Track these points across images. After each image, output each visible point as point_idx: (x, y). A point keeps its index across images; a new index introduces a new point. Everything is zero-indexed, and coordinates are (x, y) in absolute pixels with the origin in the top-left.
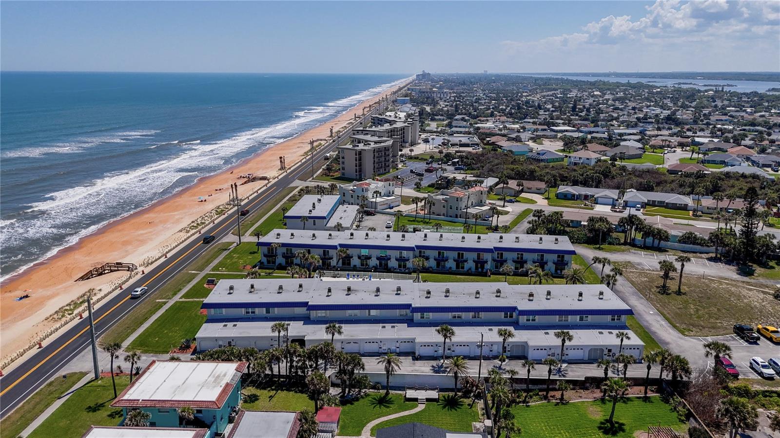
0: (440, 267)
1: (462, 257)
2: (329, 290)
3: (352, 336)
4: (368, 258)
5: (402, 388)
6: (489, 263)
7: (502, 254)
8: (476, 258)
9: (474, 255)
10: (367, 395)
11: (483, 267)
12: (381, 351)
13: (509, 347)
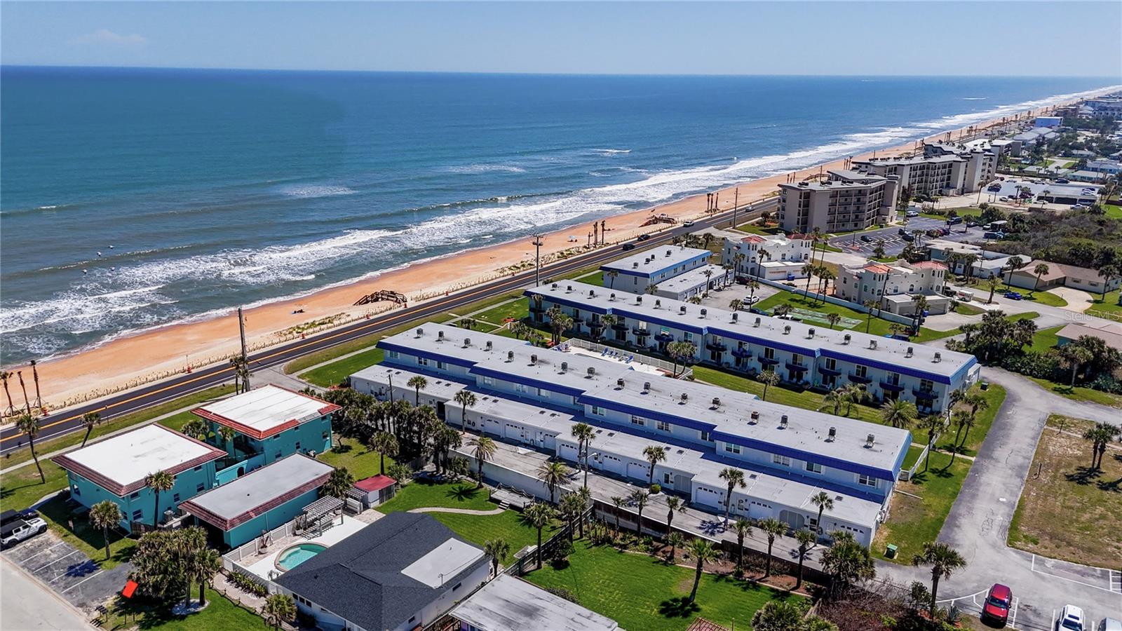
0: (740, 365)
1: (772, 357)
2: (511, 355)
3: (496, 413)
4: (644, 333)
5: (495, 484)
6: (810, 372)
7: (833, 362)
8: (791, 362)
9: (788, 356)
10: (459, 481)
11: (800, 377)
12: (523, 440)
13: (673, 476)
